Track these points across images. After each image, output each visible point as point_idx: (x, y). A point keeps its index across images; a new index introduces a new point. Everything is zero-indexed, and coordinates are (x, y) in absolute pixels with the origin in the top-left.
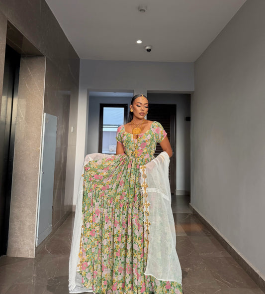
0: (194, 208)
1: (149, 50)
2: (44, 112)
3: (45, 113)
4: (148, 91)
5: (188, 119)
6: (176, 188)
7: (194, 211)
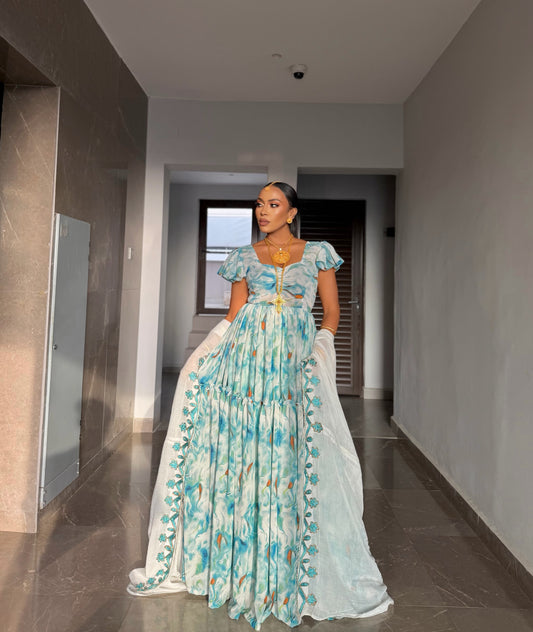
0: (401, 426)
1: (299, 76)
2: (56, 211)
3: (58, 215)
4: (299, 170)
5: (390, 232)
6: (363, 384)
7: (400, 433)
